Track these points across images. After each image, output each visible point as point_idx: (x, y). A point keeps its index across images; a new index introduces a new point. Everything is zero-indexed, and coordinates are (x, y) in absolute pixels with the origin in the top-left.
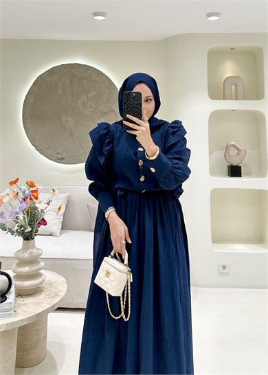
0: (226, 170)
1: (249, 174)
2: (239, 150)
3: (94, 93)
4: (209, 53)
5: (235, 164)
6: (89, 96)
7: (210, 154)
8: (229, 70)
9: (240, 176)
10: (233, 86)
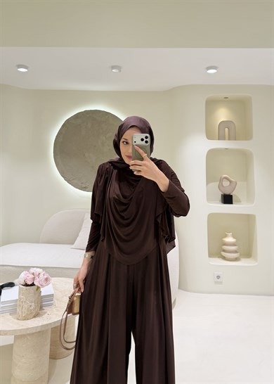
0: (220, 197)
1: (239, 201)
2: (231, 182)
4: (206, 102)
5: (227, 193)
7: (207, 184)
8: (222, 115)
9: (232, 203)
10: (226, 129)
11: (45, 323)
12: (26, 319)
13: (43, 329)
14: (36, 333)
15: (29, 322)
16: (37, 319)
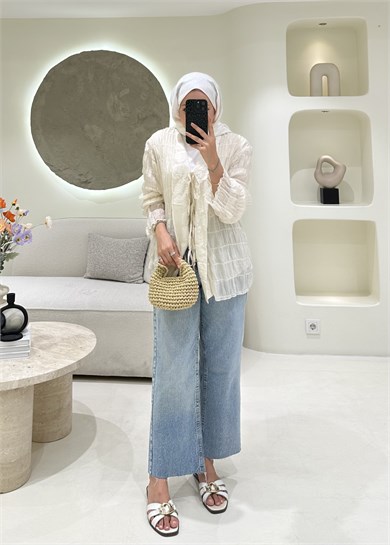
0: (316, 194)
2: (335, 166)
3: (127, 91)
4: (288, 32)
5: (330, 183)
6: (122, 94)
7: (292, 172)
8: (318, 54)
9: (338, 203)
10: (324, 77)
11: (24, 377)
13: (23, 385)
14: (11, 390)
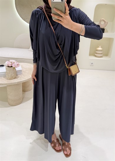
1: (107, 32)
2: (105, 22)
9: (104, 32)
11: (19, 81)
12: (10, 79)
13: (19, 83)
15: (12, 80)
16: (16, 79)
